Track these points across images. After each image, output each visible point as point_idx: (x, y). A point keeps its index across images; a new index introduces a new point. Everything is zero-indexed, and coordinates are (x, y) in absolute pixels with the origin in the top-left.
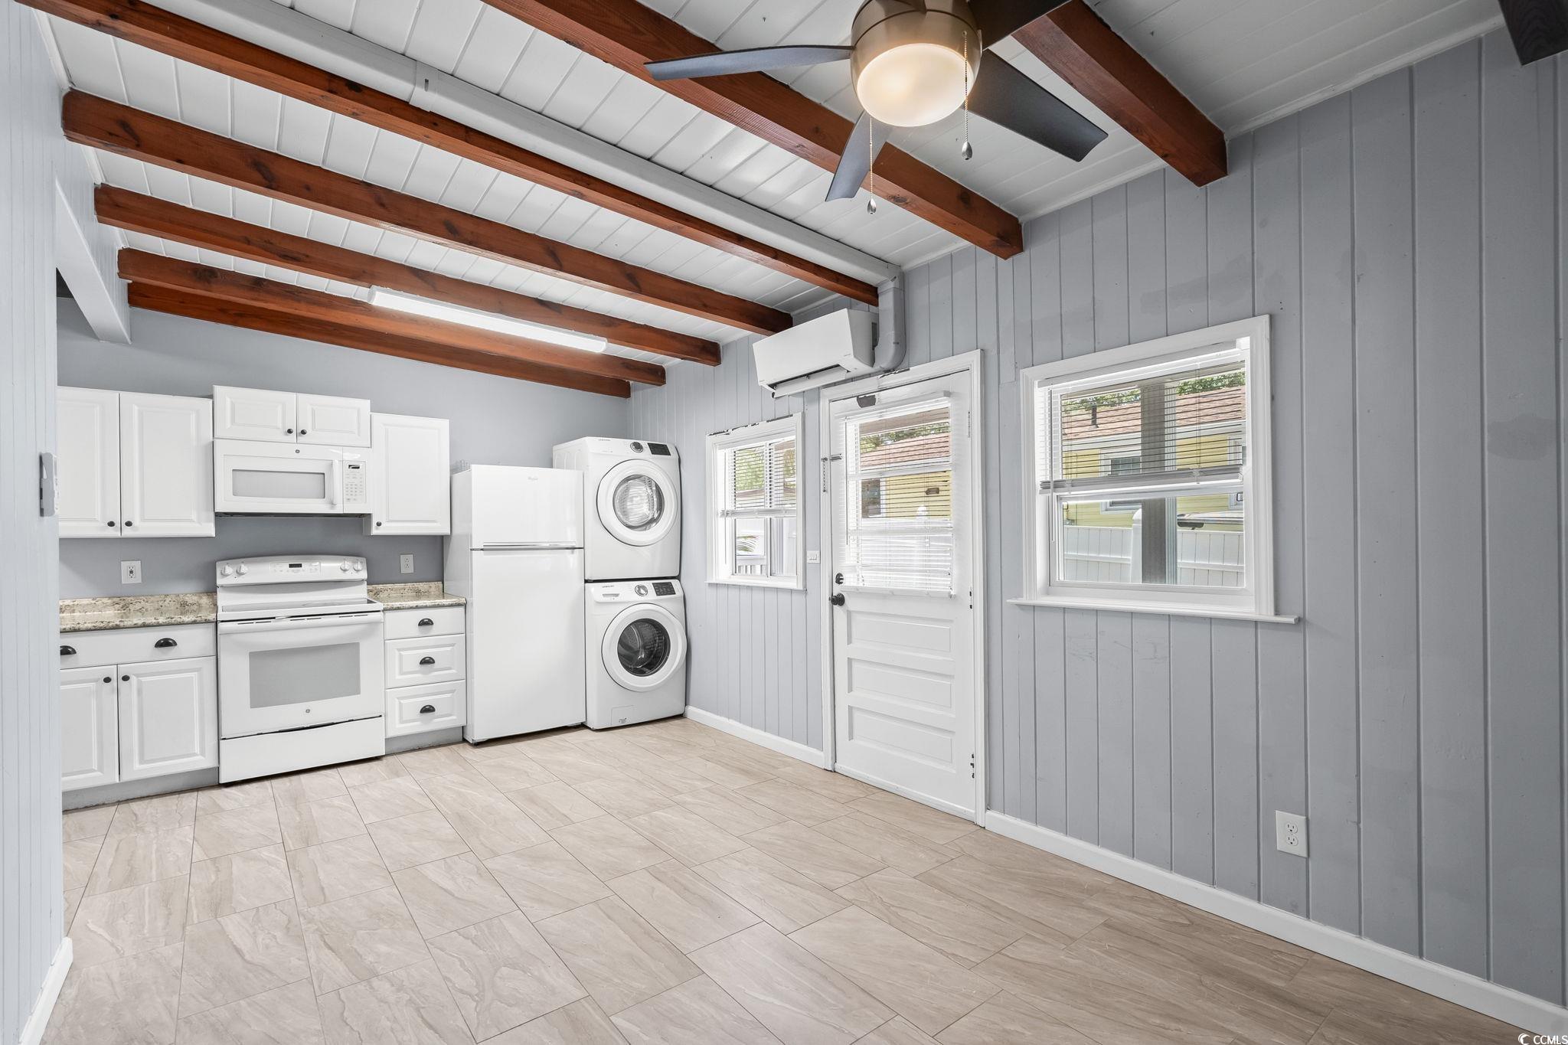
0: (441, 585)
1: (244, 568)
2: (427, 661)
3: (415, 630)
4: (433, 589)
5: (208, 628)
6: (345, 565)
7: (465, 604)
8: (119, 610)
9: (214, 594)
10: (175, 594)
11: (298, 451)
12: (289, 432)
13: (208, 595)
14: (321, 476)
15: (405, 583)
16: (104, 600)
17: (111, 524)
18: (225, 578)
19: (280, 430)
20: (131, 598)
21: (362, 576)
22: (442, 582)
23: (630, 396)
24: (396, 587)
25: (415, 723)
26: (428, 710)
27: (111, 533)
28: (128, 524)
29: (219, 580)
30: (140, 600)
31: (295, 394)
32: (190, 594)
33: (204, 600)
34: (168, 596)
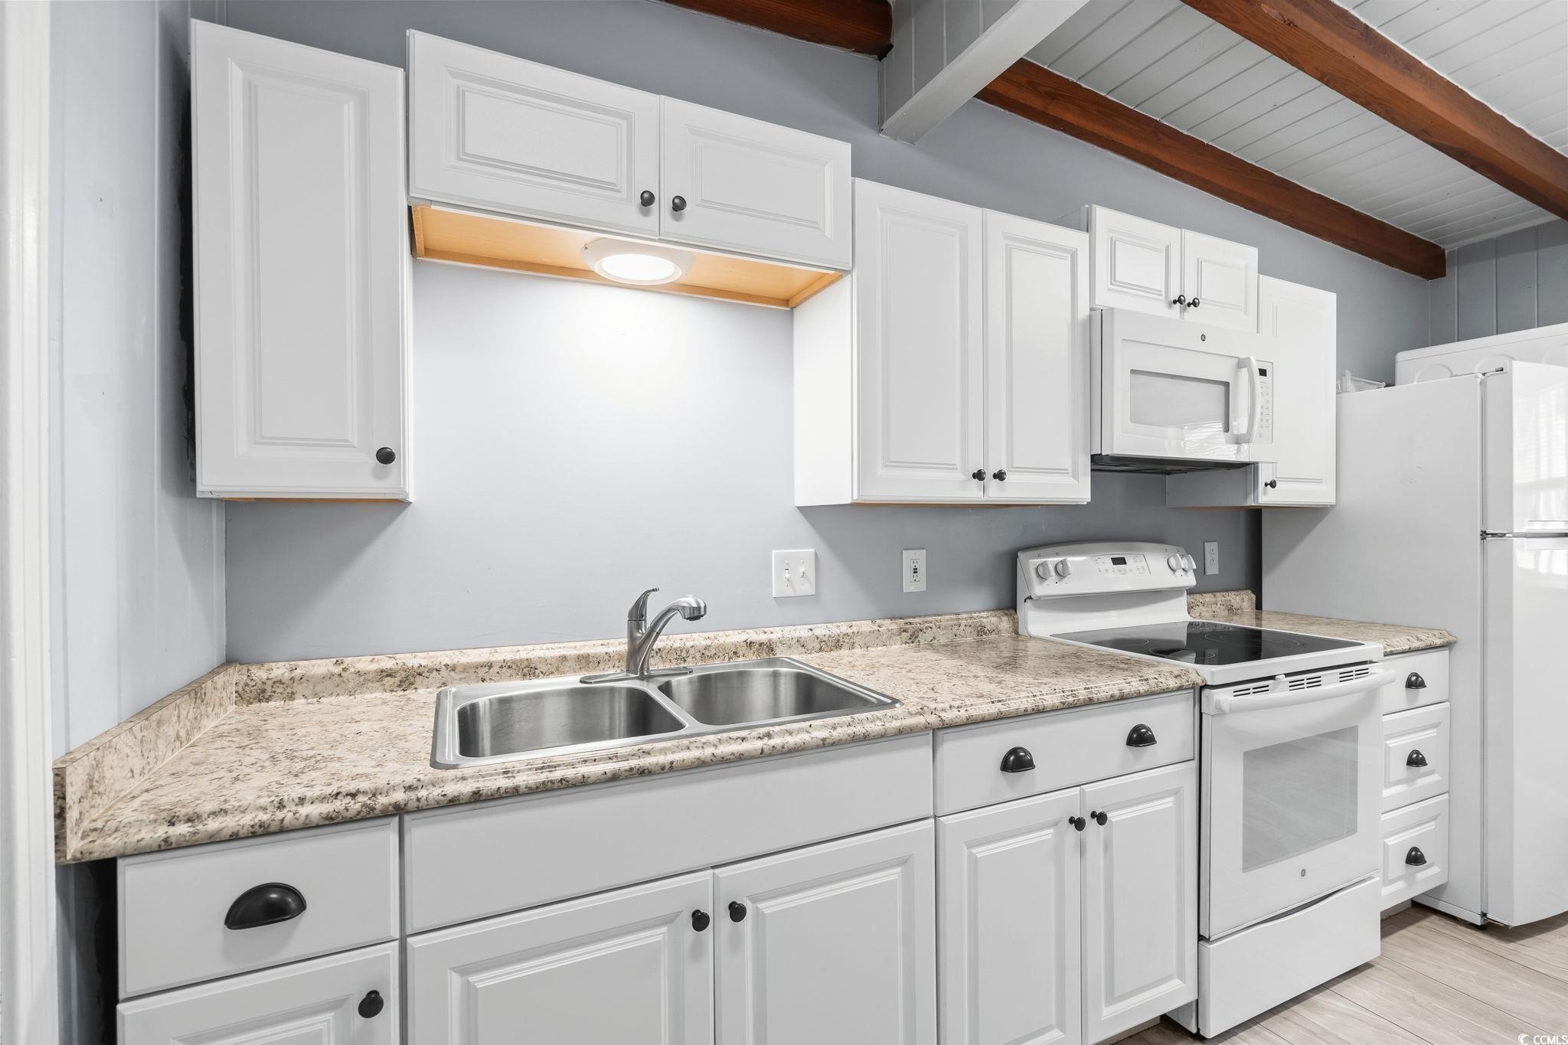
0: (1255, 597)
2: (1416, 760)
3: (1401, 695)
4: (1246, 605)
5: (1188, 699)
6: (1173, 561)
7: (1455, 642)
8: (906, 643)
9: (1012, 611)
10: (967, 613)
11: (1203, 338)
12: (1180, 301)
13: (1006, 615)
14: (1222, 388)
15: (1213, 592)
16: (887, 624)
17: (979, 476)
18: (1041, 583)
19: (1163, 298)
20: (917, 620)
21: (1190, 580)
22: (1253, 593)
23: (1443, 274)
24: (1207, 600)
25: (1400, 885)
26: (1415, 858)
27: (973, 493)
28: (1000, 476)
29: (1029, 586)
30: (930, 625)
31: (1179, 231)
32: (983, 611)
33: (1005, 624)
34: (960, 616)
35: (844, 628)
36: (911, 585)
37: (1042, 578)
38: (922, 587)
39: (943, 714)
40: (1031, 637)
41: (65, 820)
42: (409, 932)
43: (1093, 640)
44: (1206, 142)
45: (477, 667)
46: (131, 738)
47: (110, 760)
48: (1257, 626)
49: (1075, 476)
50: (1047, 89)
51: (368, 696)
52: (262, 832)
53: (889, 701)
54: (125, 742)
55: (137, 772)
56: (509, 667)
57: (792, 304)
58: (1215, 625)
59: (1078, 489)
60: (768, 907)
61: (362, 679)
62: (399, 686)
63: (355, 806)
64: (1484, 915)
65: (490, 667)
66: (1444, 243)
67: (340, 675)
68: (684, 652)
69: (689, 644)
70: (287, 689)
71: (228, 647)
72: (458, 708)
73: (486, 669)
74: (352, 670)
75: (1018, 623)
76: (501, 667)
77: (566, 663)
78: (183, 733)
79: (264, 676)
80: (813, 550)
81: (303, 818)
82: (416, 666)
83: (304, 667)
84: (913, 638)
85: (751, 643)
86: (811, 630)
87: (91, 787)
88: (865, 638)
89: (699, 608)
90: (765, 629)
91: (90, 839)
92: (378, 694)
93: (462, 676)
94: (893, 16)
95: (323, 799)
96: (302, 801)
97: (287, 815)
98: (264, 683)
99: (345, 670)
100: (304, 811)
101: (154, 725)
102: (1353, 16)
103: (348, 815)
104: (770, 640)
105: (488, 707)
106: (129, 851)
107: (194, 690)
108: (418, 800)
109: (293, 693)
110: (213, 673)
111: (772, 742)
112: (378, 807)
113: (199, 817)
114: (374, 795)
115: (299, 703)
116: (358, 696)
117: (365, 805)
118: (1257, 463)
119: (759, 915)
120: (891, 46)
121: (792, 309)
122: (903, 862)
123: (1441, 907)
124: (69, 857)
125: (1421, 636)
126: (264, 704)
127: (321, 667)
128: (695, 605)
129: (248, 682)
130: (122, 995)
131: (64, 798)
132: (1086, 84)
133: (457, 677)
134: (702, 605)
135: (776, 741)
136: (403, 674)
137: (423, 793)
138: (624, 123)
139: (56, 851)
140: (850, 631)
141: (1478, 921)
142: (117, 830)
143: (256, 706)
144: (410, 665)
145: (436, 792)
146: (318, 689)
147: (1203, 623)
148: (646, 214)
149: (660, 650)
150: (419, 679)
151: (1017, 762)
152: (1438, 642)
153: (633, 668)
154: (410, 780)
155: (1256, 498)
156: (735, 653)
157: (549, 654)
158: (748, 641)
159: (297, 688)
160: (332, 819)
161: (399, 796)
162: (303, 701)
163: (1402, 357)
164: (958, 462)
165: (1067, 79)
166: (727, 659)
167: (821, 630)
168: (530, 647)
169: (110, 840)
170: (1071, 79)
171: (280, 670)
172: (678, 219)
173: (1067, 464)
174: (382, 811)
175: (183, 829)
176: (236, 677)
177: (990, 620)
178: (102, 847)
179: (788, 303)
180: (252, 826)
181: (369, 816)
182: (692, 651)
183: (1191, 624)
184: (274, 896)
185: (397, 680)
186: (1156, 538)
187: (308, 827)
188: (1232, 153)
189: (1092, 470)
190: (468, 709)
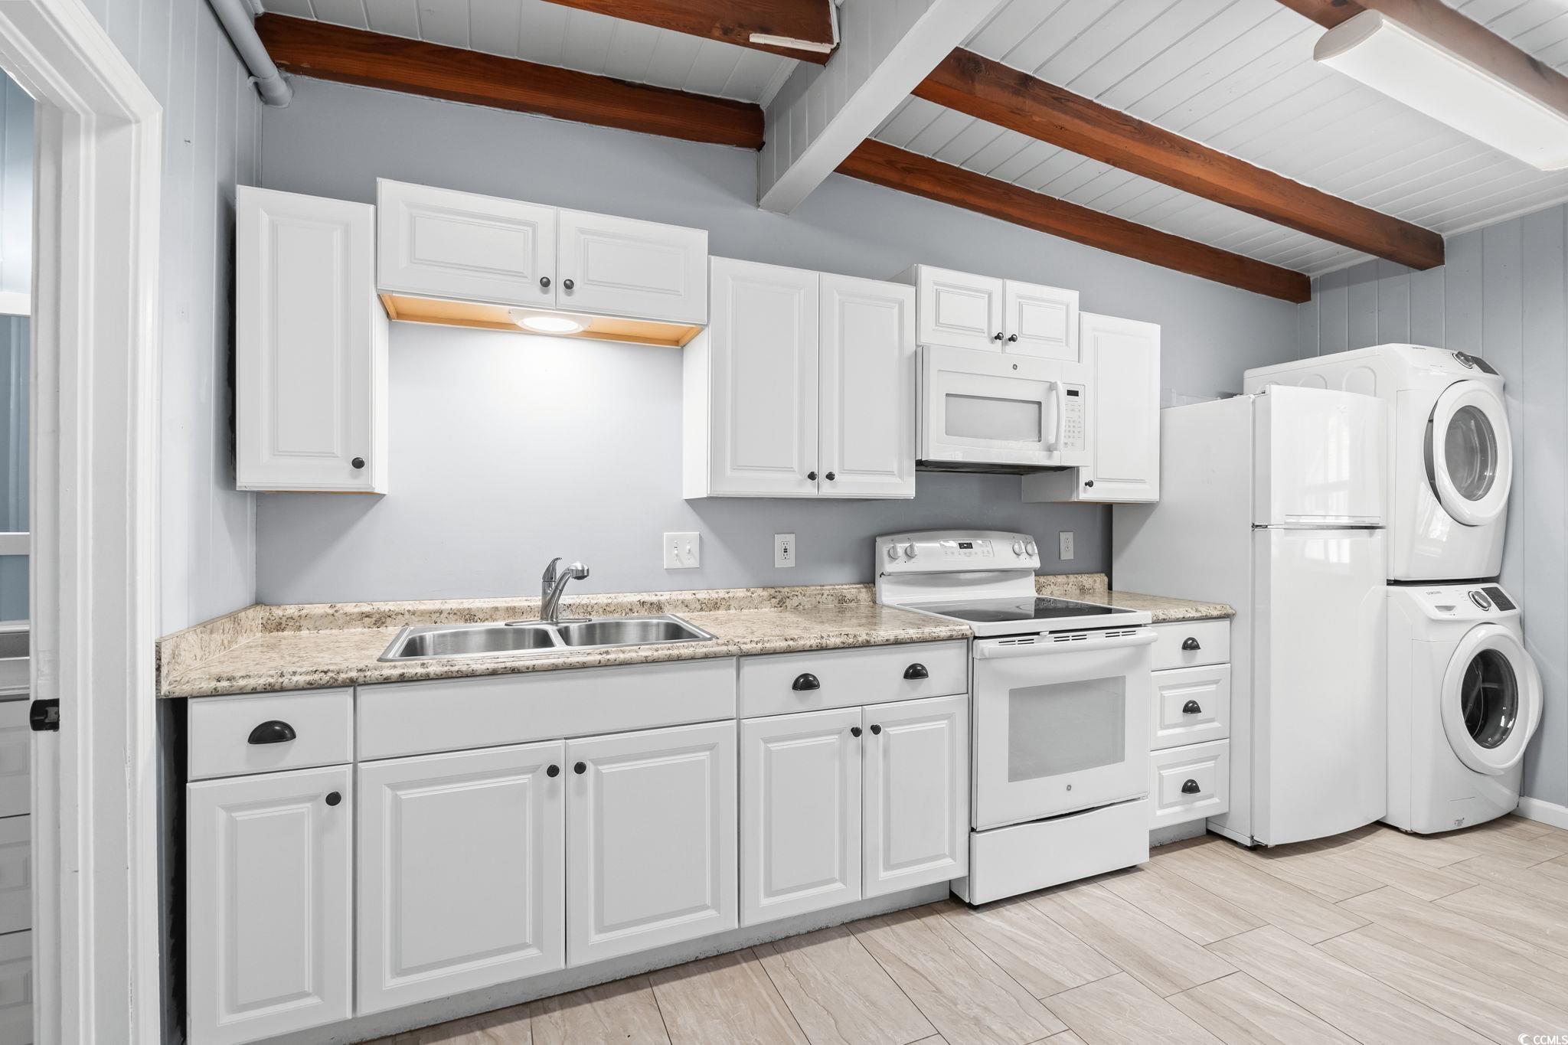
0: (1106, 579)
1: (919, 546)
2: (1191, 708)
3: (1177, 655)
4: (1098, 585)
5: (961, 647)
6: (1016, 547)
7: (1234, 614)
8: (775, 607)
9: (873, 585)
10: (831, 585)
11: (1015, 367)
12: (998, 337)
13: (866, 587)
14: (1036, 406)
15: (1067, 574)
16: (760, 591)
17: (812, 476)
18: (891, 562)
19: (986, 335)
20: (786, 589)
21: (1035, 562)
22: (1106, 575)
23: (1309, 299)
24: (1059, 580)
25: (1178, 809)
26: (1190, 788)
27: (809, 490)
28: (830, 477)
29: (882, 564)
30: (797, 593)
31: (1002, 280)
32: (846, 584)
33: (864, 595)
34: (824, 588)
35: (722, 594)
36: (780, 562)
37: (893, 558)
38: (791, 562)
39: (743, 647)
40: (884, 606)
41: (160, 672)
42: (359, 759)
43: (937, 611)
44: (1057, 198)
45: (431, 613)
46: (195, 636)
47: (183, 645)
48: (1109, 604)
49: (901, 476)
50: (904, 165)
51: (352, 630)
52: (270, 690)
53: (709, 636)
54: (192, 638)
55: (198, 657)
56: (455, 614)
57: (682, 344)
58: (1068, 602)
59: (906, 487)
60: (605, 769)
61: (348, 618)
62: (375, 624)
63: (326, 678)
64: (1252, 837)
65: (441, 613)
66: (1309, 271)
67: (333, 615)
68: (590, 607)
69: (593, 602)
70: (296, 623)
71: (257, 593)
72: (410, 637)
73: (438, 615)
74: (341, 611)
75: (875, 594)
76: (449, 613)
77: (497, 613)
78: (226, 642)
79: (281, 614)
80: (698, 533)
81: (294, 683)
82: (387, 610)
83: (308, 609)
84: (781, 604)
85: (643, 602)
86: (694, 594)
87: (174, 658)
88: (739, 602)
89: (583, 571)
90: (657, 593)
91: (174, 686)
92: (360, 630)
93: (421, 619)
94: (765, 120)
95: (307, 673)
96: (294, 673)
97: (285, 681)
98: (281, 619)
99: (336, 611)
100: (295, 679)
101: (208, 631)
102: (1126, 116)
103: (322, 682)
104: (659, 601)
105: (432, 639)
106: (195, 694)
107: (233, 617)
108: (365, 677)
109: (300, 626)
110: (246, 609)
111: (609, 657)
112: (340, 679)
113: (234, 678)
114: (338, 673)
115: (304, 633)
116: (346, 630)
117: (332, 678)
118: (1078, 468)
119: (598, 773)
120: (764, 143)
121: (683, 347)
122: (711, 748)
123: (1226, 833)
124: (162, 694)
125: (1200, 608)
126: (280, 633)
127: (319, 609)
128: (580, 568)
129: (270, 617)
130: (189, 778)
131: (160, 660)
132: (940, 158)
133: (416, 620)
134: (586, 569)
135: (612, 657)
136: (378, 616)
137: (368, 673)
138: (530, 229)
139: (156, 689)
140: (727, 596)
141: (1248, 843)
142: (188, 682)
143: (275, 634)
144: (382, 610)
145: (377, 673)
146: (318, 624)
147: (1055, 600)
148: (546, 293)
149: (570, 605)
150: (389, 620)
151: (806, 683)
152: (1215, 613)
153: (545, 616)
154: (361, 666)
155: (1078, 496)
156: (631, 610)
157: (485, 606)
158: (642, 601)
159: (303, 623)
160: (312, 684)
161: (354, 674)
162: (308, 632)
163: (1249, 374)
164: (796, 467)
165: (923, 157)
166: (624, 614)
167: (702, 595)
168: (471, 600)
169: (184, 687)
170: (926, 155)
171: (291, 610)
172: (569, 294)
173: (895, 468)
174: (343, 682)
175: (225, 684)
176: (262, 614)
177: (851, 591)
178: (179, 691)
179: (678, 343)
180: (265, 685)
181: (333, 685)
182: (596, 607)
183: (1038, 599)
184: (277, 728)
185: (373, 620)
186: (1010, 528)
187: (297, 689)
188: (1083, 206)
189: (916, 471)
190: (418, 639)
